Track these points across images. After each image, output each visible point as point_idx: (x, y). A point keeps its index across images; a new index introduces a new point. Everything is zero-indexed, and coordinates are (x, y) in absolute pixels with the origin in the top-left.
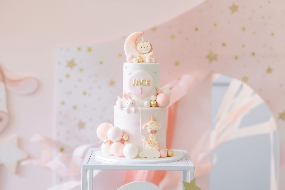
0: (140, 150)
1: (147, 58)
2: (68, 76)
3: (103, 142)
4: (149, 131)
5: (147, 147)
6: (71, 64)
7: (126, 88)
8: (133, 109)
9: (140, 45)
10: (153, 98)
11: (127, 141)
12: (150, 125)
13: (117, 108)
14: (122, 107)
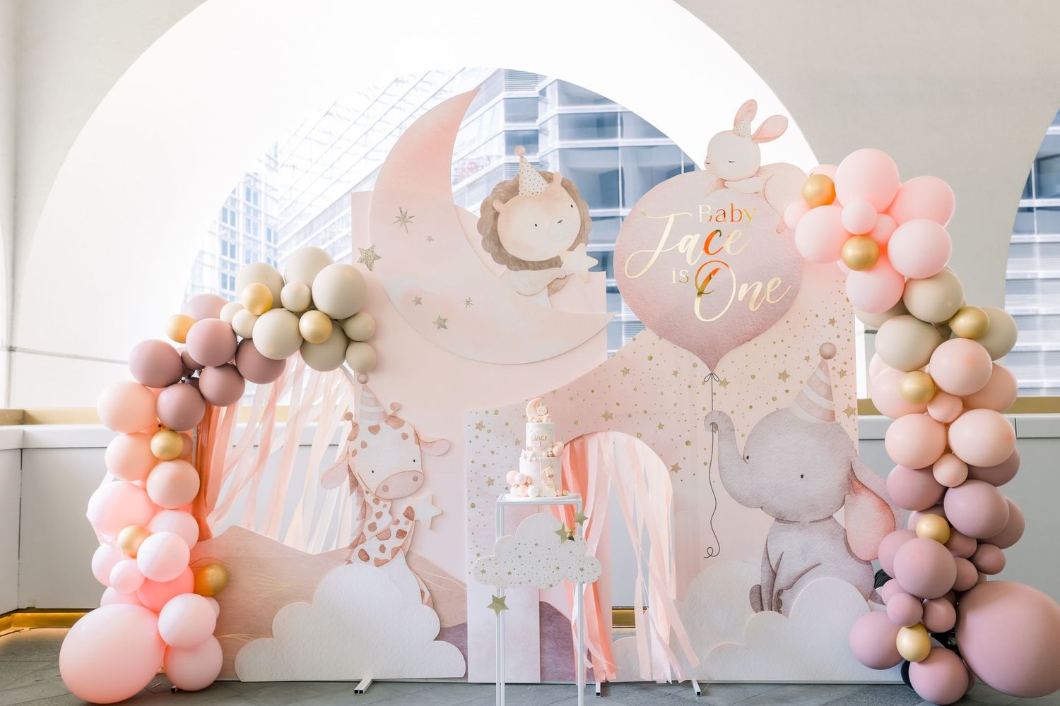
0: (541, 491)
1: (544, 418)
2: (477, 437)
3: (511, 486)
4: (547, 475)
5: (546, 488)
6: (480, 426)
7: (529, 443)
8: (534, 459)
9: (538, 409)
10: (549, 449)
11: (531, 484)
12: (548, 471)
13: (521, 459)
14: (525, 458)
